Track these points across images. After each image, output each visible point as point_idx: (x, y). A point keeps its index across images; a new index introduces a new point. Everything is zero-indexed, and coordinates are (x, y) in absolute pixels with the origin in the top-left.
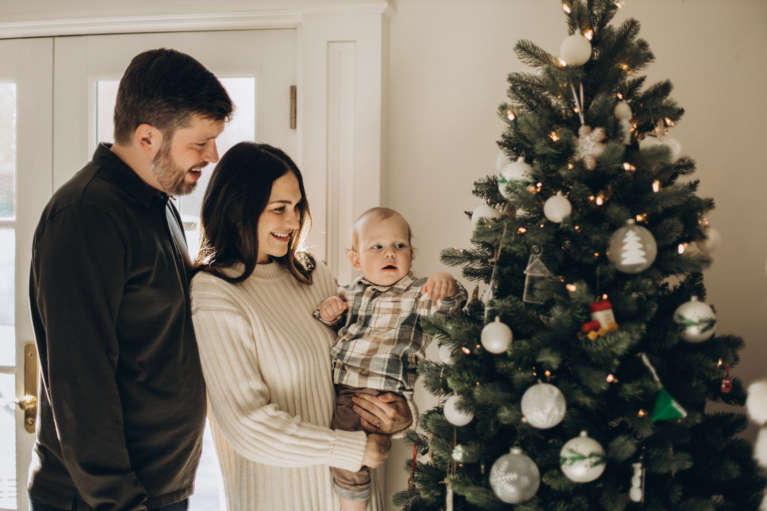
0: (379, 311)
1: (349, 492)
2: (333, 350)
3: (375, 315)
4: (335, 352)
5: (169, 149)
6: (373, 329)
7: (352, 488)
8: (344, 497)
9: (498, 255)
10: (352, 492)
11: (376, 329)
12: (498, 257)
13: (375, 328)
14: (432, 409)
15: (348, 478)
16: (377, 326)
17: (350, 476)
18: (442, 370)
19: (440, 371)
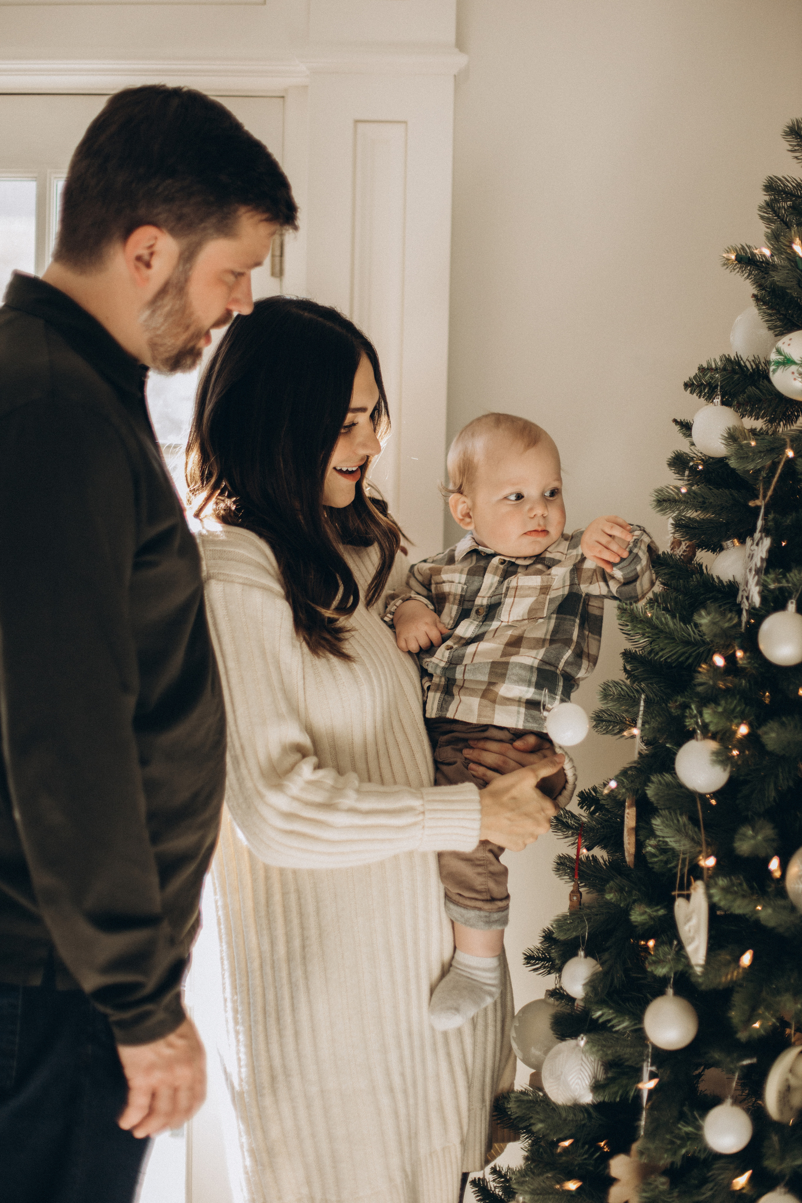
0: (515, 593)
1: (482, 913)
2: (433, 663)
3: (508, 601)
4: (437, 665)
5: (187, 280)
6: (503, 624)
7: (487, 906)
8: (471, 926)
9: (770, 493)
10: (487, 914)
11: (510, 624)
12: (767, 498)
13: (508, 622)
14: (628, 766)
15: (479, 888)
16: (511, 619)
17: (482, 885)
18: (643, 696)
19: (639, 699)
